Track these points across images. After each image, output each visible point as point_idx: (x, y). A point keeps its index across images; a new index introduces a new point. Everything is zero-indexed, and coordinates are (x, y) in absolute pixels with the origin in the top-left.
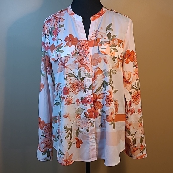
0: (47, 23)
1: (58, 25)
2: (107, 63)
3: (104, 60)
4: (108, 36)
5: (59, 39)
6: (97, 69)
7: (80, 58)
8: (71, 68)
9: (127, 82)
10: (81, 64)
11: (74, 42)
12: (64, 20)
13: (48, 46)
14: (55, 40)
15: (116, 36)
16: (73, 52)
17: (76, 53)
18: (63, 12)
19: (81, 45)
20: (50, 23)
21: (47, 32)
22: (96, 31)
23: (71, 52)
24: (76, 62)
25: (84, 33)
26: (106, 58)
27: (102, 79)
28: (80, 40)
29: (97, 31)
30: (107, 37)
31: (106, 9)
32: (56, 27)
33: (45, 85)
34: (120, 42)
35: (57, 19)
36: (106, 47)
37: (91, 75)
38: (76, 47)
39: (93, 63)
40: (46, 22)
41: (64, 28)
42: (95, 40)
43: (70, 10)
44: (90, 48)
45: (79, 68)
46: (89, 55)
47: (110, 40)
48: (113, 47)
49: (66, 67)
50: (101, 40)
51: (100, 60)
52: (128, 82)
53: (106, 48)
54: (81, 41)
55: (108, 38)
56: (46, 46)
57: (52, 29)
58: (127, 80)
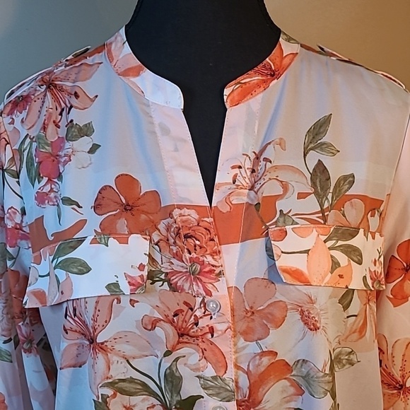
0: (11, 113)
1: (63, 124)
2: (316, 329)
3: (302, 312)
4: (314, 185)
5: (68, 201)
6: (266, 361)
7: (175, 302)
8: (128, 354)
9: (395, 388)
10: (181, 335)
11: (143, 217)
12: (93, 101)
13: (18, 228)
14: (50, 200)
15: (349, 180)
16: (136, 273)
17: (152, 277)
18: (89, 60)
19: (178, 234)
20: (25, 113)
21: (13, 159)
22: (253, 156)
23: (127, 276)
24: (154, 324)
25: (191, 169)
26: (312, 302)
27: (288, 402)
28: (173, 207)
29: (257, 158)
30: (310, 190)
31: (295, 48)
32: (52, 135)
33: (14, 399)
34: (373, 206)
35: (59, 95)
36: (308, 243)
37: (232, 385)
38: (151, 247)
39: (242, 326)
40: (8, 109)
41: (95, 138)
42: (249, 205)
43: (123, 51)
44: (223, 248)
45: (167, 354)
46: (220, 291)
47: (326, 205)
48: (340, 243)
49: (102, 347)
50: (280, 205)
51: (278, 313)
52: (402, 386)
53: (307, 252)
54: (176, 212)
55: (316, 193)
56: (10, 224)
57: (35, 145)
58: (400, 379)
